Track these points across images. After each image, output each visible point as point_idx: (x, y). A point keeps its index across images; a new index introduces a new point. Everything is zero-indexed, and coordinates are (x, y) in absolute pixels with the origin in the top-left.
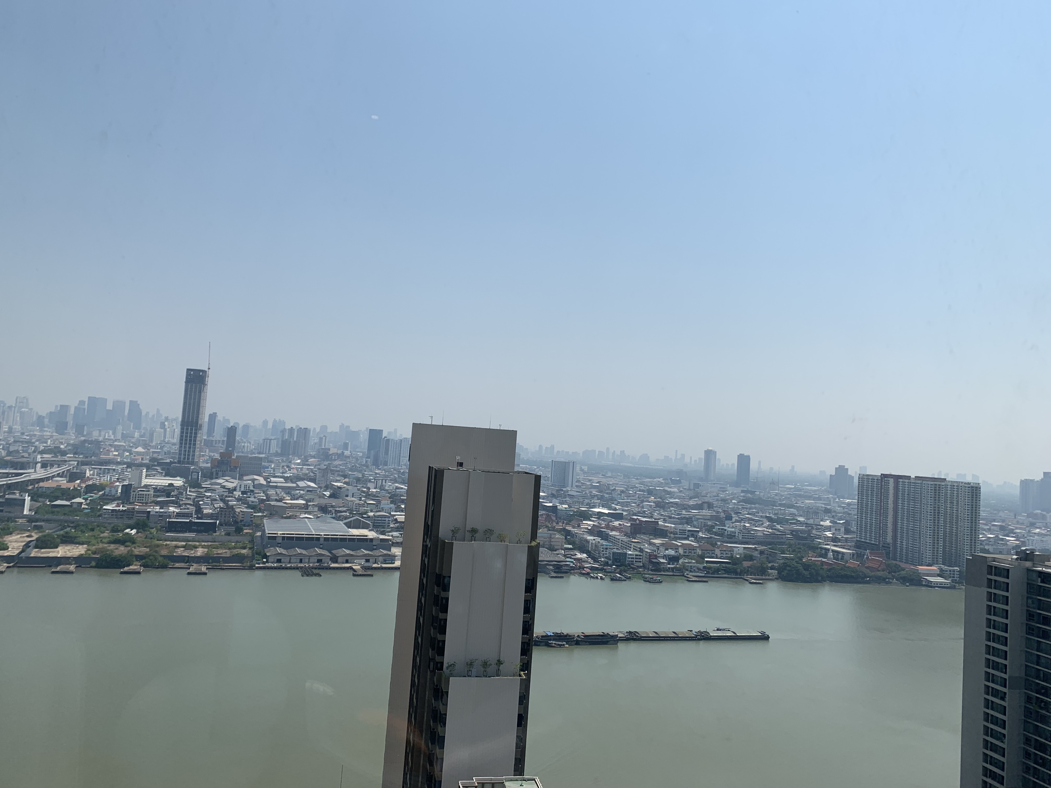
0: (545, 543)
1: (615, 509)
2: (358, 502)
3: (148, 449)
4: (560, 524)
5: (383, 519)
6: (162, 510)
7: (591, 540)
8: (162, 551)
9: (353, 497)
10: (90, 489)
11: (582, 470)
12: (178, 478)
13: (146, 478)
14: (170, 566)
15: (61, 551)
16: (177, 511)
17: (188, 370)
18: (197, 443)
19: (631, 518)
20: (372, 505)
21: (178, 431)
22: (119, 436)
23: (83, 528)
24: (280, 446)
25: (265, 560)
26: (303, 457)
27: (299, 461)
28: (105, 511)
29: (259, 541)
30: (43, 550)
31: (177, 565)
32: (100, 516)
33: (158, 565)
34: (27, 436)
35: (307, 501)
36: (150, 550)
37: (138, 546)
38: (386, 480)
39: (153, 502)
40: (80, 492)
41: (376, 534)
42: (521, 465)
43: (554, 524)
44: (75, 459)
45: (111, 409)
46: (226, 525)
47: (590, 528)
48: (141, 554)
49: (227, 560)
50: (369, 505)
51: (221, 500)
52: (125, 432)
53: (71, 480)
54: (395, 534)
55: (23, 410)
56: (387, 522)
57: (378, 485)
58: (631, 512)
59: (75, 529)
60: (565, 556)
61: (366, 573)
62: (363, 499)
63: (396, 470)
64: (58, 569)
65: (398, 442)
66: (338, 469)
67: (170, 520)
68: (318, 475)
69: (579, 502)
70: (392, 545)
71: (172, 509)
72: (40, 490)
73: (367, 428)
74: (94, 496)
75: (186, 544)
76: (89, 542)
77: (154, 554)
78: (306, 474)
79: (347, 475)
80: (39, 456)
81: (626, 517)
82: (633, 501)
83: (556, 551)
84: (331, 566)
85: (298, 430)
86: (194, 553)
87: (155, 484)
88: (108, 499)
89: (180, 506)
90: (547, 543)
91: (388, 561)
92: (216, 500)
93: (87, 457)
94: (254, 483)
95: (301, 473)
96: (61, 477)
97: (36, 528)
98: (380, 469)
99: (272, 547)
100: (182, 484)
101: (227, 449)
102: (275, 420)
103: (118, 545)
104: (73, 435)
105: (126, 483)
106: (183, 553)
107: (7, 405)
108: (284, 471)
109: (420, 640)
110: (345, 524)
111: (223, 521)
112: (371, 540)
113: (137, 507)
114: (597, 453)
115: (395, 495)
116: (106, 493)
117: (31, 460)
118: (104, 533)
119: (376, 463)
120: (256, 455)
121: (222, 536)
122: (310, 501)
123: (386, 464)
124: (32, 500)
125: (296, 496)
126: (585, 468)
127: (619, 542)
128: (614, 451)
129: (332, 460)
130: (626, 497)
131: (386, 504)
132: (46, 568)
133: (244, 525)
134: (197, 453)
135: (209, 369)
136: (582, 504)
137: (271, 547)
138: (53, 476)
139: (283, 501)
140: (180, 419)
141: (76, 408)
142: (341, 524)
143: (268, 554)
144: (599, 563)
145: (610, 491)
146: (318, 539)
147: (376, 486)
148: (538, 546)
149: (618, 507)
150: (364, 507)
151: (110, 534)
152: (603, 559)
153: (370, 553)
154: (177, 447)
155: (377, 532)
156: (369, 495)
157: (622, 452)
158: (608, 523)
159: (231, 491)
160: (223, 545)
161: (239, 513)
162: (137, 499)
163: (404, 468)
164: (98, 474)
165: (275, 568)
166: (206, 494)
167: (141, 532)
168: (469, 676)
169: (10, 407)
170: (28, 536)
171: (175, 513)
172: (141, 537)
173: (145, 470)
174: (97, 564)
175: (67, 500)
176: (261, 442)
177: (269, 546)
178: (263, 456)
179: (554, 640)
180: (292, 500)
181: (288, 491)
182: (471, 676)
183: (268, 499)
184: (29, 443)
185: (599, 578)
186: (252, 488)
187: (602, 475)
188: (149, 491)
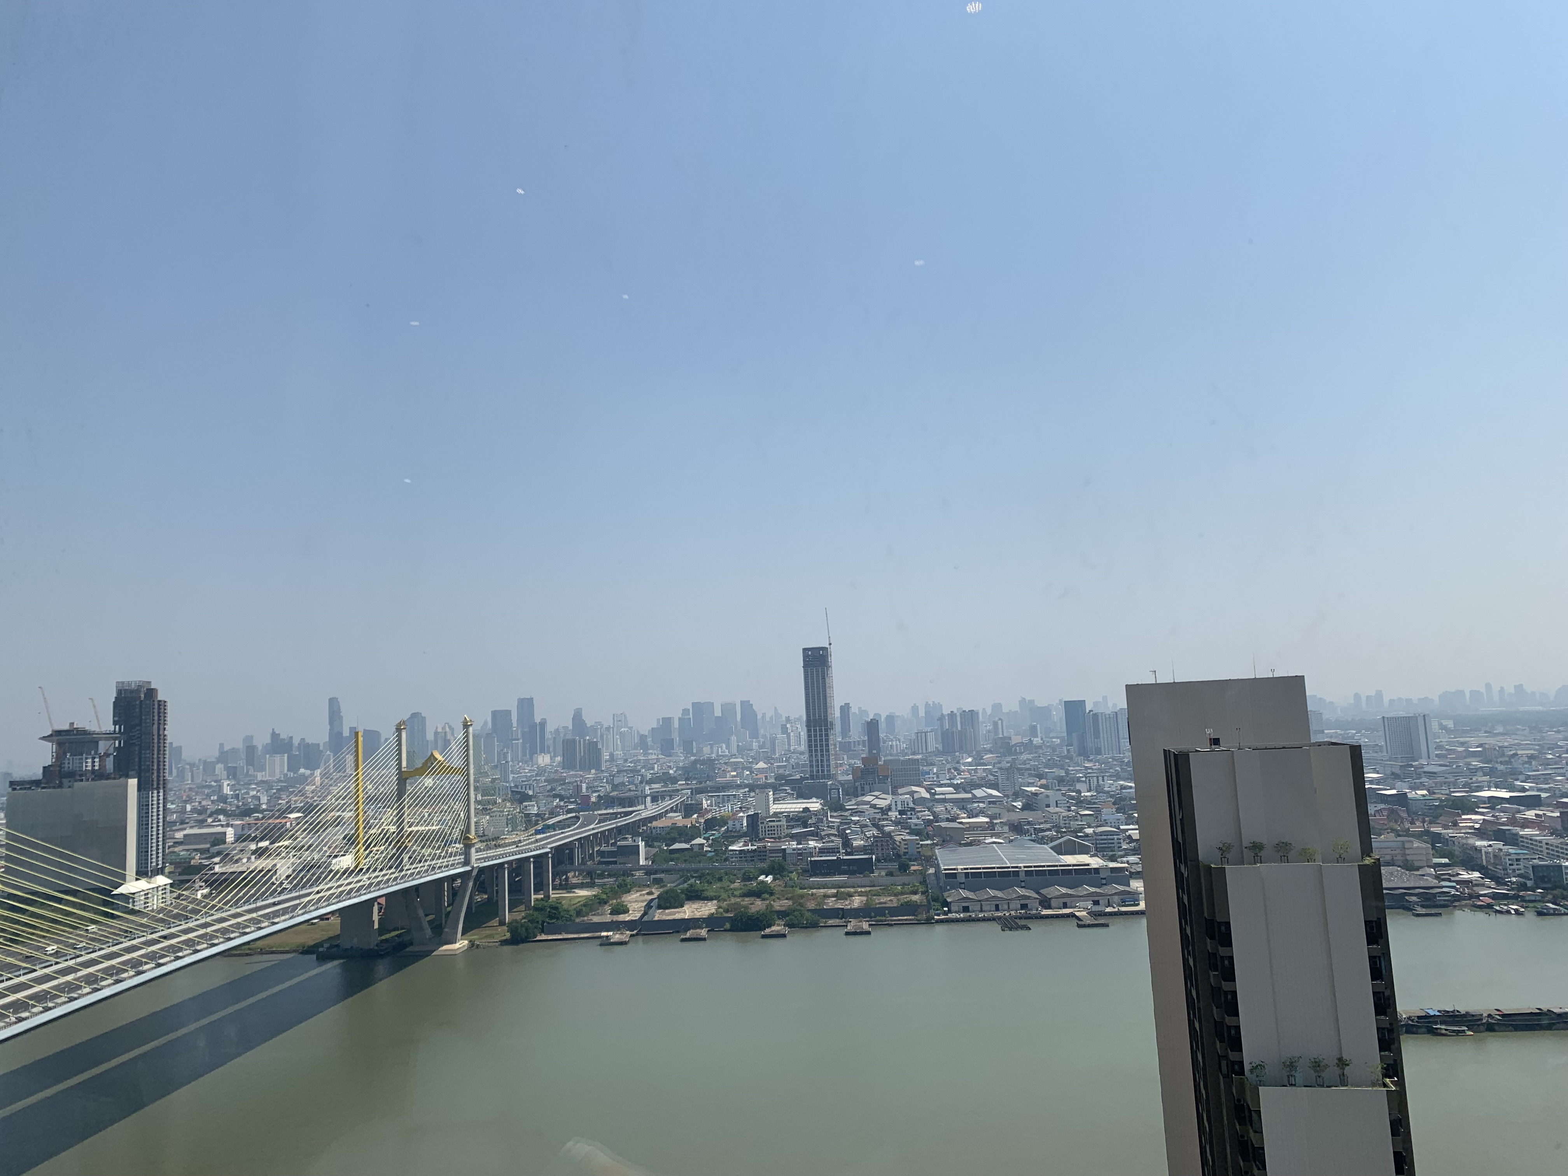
0: (1395, 858)
1: (1523, 790)
2: (1066, 814)
3: (772, 764)
4: (1418, 823)
5: (1109, 837)
6: (801, 846)
7: (1485, 847)
8: (809, 904)
9: (1057, 807)
10: (711, 824)
11: (1443, 727)
12: (814, 800)
13: (774, 804)
14: (821, 925)
15: (689, 911)
16: (820, 845)
17: (805, 650)
18: (830, 747)
19: (1557, 802)
20: (1088, 817)
21: (804, 734)
22: (734, 751)
23: (708, 878)
24: (940, 739)
25: (946, 909)
26: (974, 753)
27: (970, 760)
28: (732, 853)
29: (932, 881)
30: (667, 911)
31: (831, 922)
32: (726, 860)
33: (806, 924)
34: (631, 762)
35: (992, 817)
36: (794, 903)
37: (778, 898)
38: (1103, 777)
39: (787, 836)
40: (700, 830)
41: (1102, 861)
42: (1326, 731)
43: (1407, 825)
44: (688, 787)
45: (720, 715)
46: (885, 861)
47: (1477, 826)
48: (783, 909)
49: (894, 911)
50: (1084, 818)
51: (874, 825)
52: (740, 744)
53: (687, 815)
54: (1133, 859)
55: (623, 729)
56: (1116, 841)
57: (1092, 786)
58: (1557, 792)
59: (700, 880)
60: (1437, 877)
61: (1096, 922)
62: (1073, 808)
63: (1116, 760)
64: (688, 935)
65: (1111, 716)
66: (1028, 766)
67: (813, 859)
68: (1000, 778)
69: (1448, 784)
70: (1131, 877)
71: (812, 844)
72: (654, 831)
73: (1060, 700)
74: (715, 834)
75: (837, 892)
76: (719, 897)
77: (798, 907)
78: (983, 778)
79: (1042, 774)
80: (647, 788)
81: (1549, 801)
82: (1557, 771)
83: (1418, 870)
84: (1042, 913)
85: (961, 714)
86: (850, 904)
87: (786, 810)
88: (733, 837)
89: (822, 838)
90: (1399, 857)
91: (1128, 901)
92: (866, 826)
93: (701, 783)
94: (913, 798)
95: (975, 777)
96: (675, 812)
97: (657, 882)
98: (1091, 761)
99: (954, 889)
100: (820, 807)
101: (870, 751)
102: (927, 704)
103: (752, 899)
104: (682, 755)
105: (751, 813)
106: (836, 904)
107: (604, 727)
108: (952, 777)
109: (1197, 1025)
110: (1051, 848)
111: (880, 855)
112: (1097, 870)
113: (769, 844)
114: (1468, 695)
115: (1122, 799)
116: (730, 829)
117: (639, 793)
118: (734, 882)
119: (1084, 752)
120: (911, 757)
121: (882, 877)
122: (996, 819)
123: (1098, 752)
124: (647, 845)
125: (975, 812)
126: (1450, 724)
127: (1541, 847)
128: (1502, 688)
129: (1016, 753)
130: (1541, 765)
131: (1109, 813)
132: (674, 934)
133: (910, 860)
134: (832, 762)
135: (830, 644)
136: (1455, 784)
137: (951, 889)
138: (667, 812)
139: (958, 821)
140: (805, 718)
141: (679, 719)
142: (1046, 849)
143: (949, 900)
144: (1508, 886)
145: (1507, 759)
146: (1016, 874)
147: (1090, 787)
148: (1377, 864)
149: (1527, 785)
150: (1077, 820)
151: (742, 884)
152: (1514, 879)
153: (1098, 890)
154: (807, 756)
155: (1103, 857)
156: (1081, 802)
157: (1519, 688)
158: (1514, 814)
159: (885, 811)
160: (886, 890)
161: (900, 842)
162: (767, 833)
163: (1127, 757)
164: (717, 804)
165: (962, 920)
166: (853, 818)
167: (778, 879)
168: (1291, 1085)
169: (608, 729)
170: (648, 894)
171: (817, 849)
172: (779, 885)
173: (771, 793)
174: (731, 926)
175: (685, 842)
176: (914, 737)
177: (948, 888)
178: (919, 757)
179: (1441, 1023)
180: (969, 818)
181: (962, 804)
182: (1295, 1085)
183: (937, 819)
184: (635, 771)
185: (1513, 912)
186: (911, 805)
187: (1486, 732)
188: (780, 821)
